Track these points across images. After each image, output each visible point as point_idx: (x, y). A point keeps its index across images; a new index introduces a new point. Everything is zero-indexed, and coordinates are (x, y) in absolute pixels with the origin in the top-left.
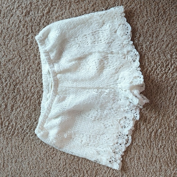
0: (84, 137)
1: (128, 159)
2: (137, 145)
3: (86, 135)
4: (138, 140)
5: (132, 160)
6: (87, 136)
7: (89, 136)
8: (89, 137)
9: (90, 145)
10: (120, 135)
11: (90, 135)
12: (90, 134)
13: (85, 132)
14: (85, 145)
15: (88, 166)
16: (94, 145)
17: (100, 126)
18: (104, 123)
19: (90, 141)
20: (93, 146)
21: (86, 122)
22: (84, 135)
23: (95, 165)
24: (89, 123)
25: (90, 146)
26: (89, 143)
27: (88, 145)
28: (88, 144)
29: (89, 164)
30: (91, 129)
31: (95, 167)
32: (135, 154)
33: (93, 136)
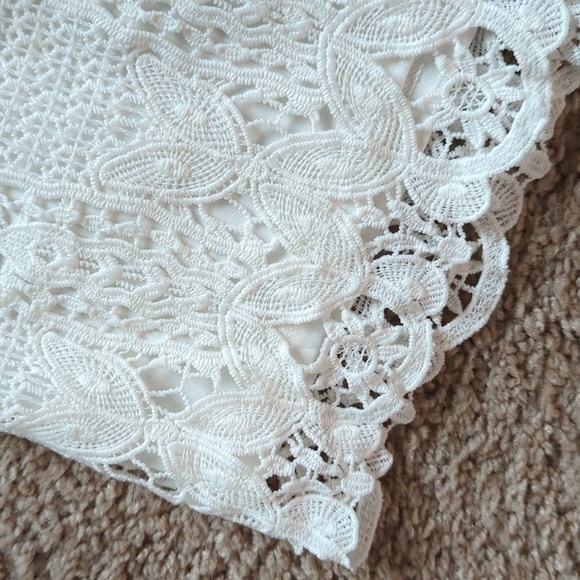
0: (19, 222)
1: (446, 461)
2: (546, 332)
3: (43, 203)
4: (568, 290)
5: (481, 477)
6: (53, 208)
7: (68, 212)
8: (78, 228)
9: (75, 304)
10: (394, 228)
11: (83, 207)
12: (80, 190)
13: (37, 170)
14: (24, 309)
15: (47, 514)
16: (124, 312)
17: (199, 117)
18: (241, 88)
19: (83, 264)
20: (114, 319)
21: (48, 57)
22: (26, 199)
23: (118, 500)
24: (83, 69)
25: (82, 316)
26: (70, 289)
27: (58, 308)
28: (56, 291)
29: (58, 496)
30: (97, 144)
31: (123, 517)
32: (519, 421)
33: (115, 216)
